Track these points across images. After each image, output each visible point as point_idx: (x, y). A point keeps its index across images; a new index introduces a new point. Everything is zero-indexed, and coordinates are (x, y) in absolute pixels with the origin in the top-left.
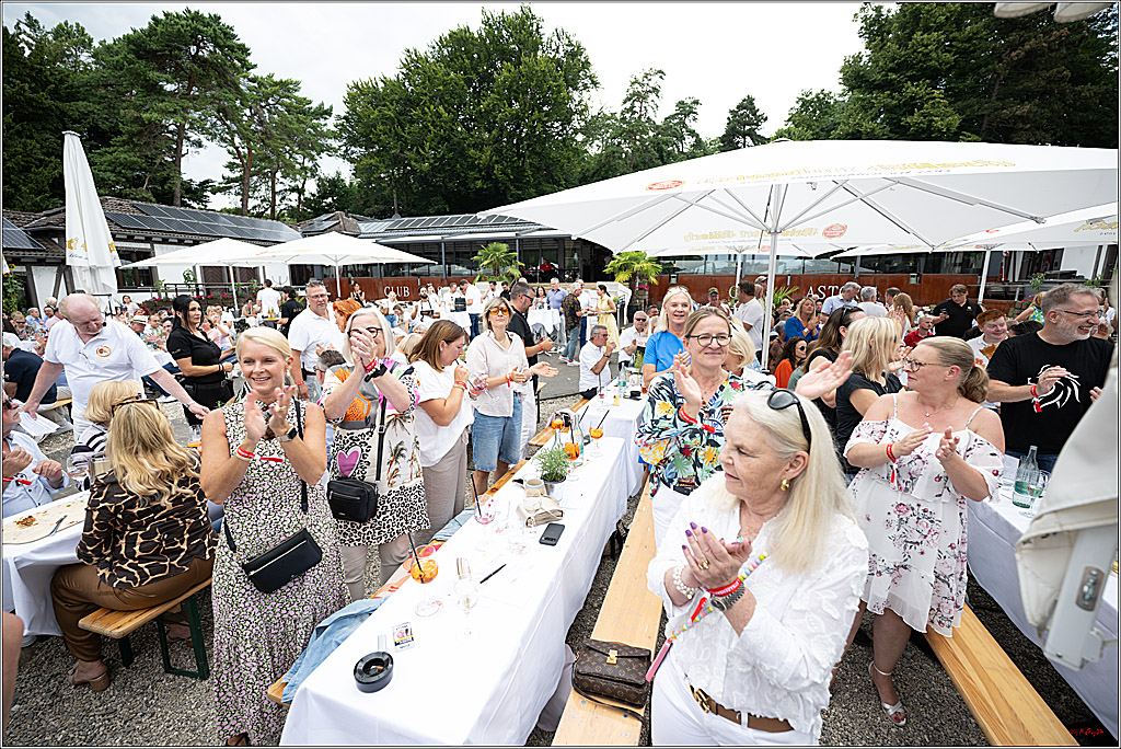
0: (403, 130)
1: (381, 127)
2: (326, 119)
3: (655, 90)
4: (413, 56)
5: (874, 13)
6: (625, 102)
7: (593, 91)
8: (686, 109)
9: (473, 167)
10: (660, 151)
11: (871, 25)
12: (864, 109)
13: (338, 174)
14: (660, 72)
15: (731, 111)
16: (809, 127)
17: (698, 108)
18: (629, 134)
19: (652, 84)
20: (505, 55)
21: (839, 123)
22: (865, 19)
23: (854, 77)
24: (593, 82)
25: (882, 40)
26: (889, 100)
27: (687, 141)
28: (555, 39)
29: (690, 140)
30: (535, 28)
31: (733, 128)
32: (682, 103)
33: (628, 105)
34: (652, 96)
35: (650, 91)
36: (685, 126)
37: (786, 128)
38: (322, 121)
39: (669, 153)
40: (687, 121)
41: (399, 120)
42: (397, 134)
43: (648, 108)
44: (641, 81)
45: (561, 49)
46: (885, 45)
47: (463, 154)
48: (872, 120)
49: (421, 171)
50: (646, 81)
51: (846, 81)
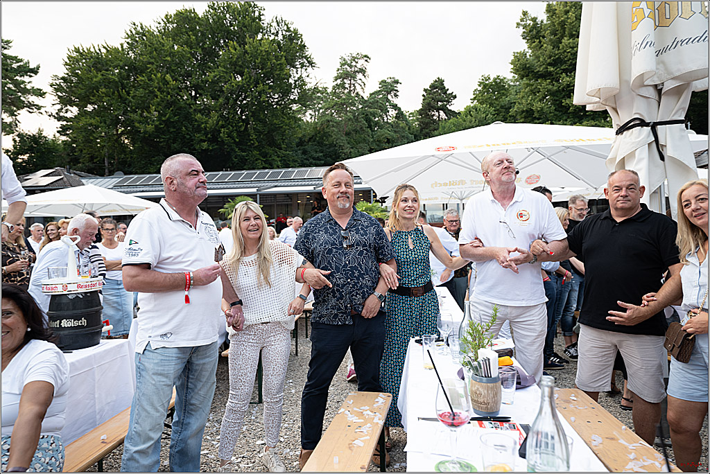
0: (128, 94)
1: (104, 90)
2: (31, 76)
3: (363, 71)
4: (139, 29)
5: (532, 23)
6: (336, 80)
7: (310, 69)
8: (389, 87)
9: (198, 130)
10: (368, 120)
11: (530, 31)
12: (533, 92)
13: (40, 131)
14: (366, 56)
15: (425, 90)
16: (491, 105)
17: (399, 87)
18: (341, 106)
19: (359, 66)
20: (228, 35)
21: (515, 103)
22: (525, 27)
23: (523, 68)
24: (309, 62)
25: (540, 42)
26: (551, 86)
27: (390, 113)
28: (275, 24)
29: (392, 113)
30: (257, 14)
31: (429, 104)
32: (384, 82)
33: (339, 81)
34: (360, 76)
35: (357, 71)
36: (388, 100)
37: (472, 105)
38: (26, 79)
39: (377, 124)
40: (389, 97)
41: (122, 84)
42: (120, 96)
43: (356, 85)
44: (349, 62)
45: (280, 32)
46: (542, 46)
47: (188, 117)
48: (540, 101)
49: (145, 132)
50: (354, 64)
51: (516, 71)
